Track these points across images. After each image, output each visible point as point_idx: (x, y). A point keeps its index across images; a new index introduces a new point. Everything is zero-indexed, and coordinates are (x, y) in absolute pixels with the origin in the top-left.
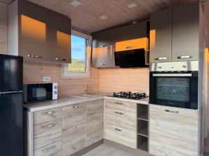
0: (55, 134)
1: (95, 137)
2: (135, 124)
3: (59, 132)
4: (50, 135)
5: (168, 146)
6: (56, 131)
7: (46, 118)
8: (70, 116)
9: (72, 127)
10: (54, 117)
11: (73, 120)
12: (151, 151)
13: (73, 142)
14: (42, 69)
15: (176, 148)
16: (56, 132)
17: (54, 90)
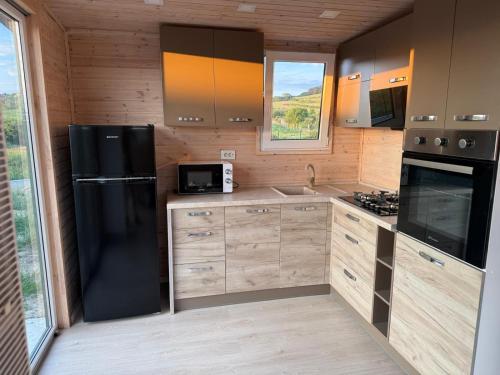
0: (212, 249)
1: (304, 276)
2: (372, 269)
3: (218, 248)
4: (202, 249)
5: (419, 340)
6: (216, 245)
7: (196, 221)
8: (241, 224)
9: (246, 244)
10: (210, 222)
11: (249, 234)
12: (392, 338)
13: (249, 271)
14: (219, 137)
15: (432, 350)
16: (215, 247)
17: (225, 176)
